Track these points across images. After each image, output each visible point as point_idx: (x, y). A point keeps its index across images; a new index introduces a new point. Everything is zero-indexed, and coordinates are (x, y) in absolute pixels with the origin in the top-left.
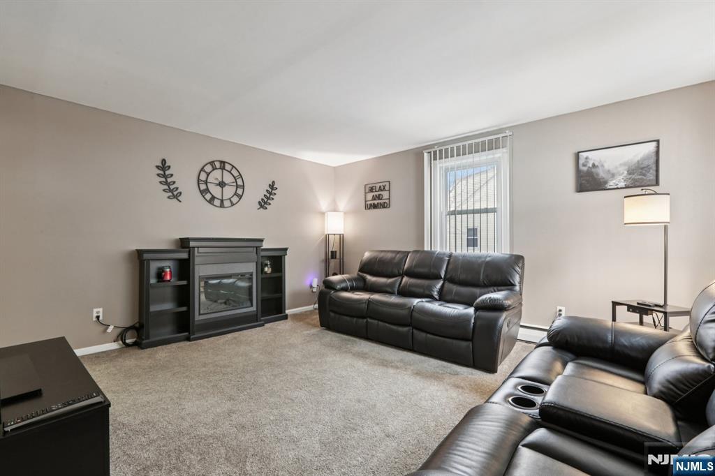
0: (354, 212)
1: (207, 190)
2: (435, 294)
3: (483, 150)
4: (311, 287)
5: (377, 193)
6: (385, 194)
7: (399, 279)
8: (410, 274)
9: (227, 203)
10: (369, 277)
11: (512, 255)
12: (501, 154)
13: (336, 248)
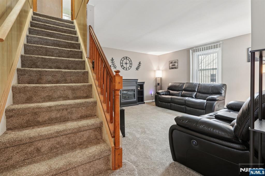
0: (166, 70)
1: (123, 66)
2: (194, 96)
3: (212, 48)
4: (151, 94)
5: (173, 64)
6: (176, 64)
7: (181, 92)
8: (185, 90)
9: (128, 69)
10: (171, 91)
11: (222, 84)
12: (219, 50)
13: (159, 82)
